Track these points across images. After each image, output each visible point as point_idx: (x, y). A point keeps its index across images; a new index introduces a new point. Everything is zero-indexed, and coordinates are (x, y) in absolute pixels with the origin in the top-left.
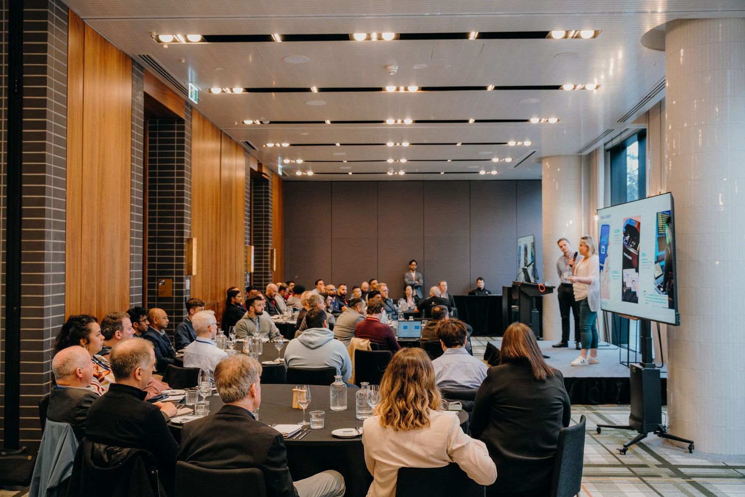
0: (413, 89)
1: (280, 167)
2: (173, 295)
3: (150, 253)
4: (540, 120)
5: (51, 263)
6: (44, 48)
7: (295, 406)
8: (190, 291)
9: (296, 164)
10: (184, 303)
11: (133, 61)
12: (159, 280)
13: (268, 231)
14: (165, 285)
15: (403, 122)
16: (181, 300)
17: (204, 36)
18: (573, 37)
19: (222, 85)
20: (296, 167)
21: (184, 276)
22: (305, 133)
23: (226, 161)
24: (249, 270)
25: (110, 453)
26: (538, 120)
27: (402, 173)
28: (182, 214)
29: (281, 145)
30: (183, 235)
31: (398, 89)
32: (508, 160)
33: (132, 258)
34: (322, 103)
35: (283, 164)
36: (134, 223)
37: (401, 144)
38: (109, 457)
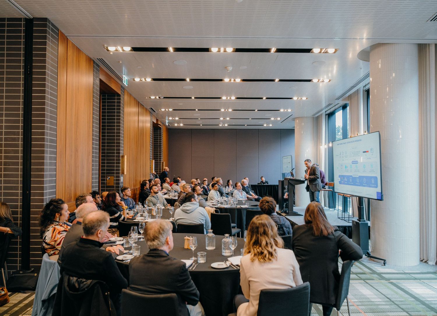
0: (238, 80)
1: (167, 121)
2: (114, 184)
3: (102, 163)
4: (298, 98)
5: (48, 167)
6: (45, 49)
7: (186, 247)
8: (123, 182)
9: (175, 120)
10: (120, 188)
11: (94, 62)
12: (107, 177)
13: (161, 153)
14: (110, 180)
15: (230, 98)
16: (118, 187)
17: (132, 48)
18: (324, 53)
19: (140, 77)
20: (175, 121)
21: (120, 175)
22: (181, 103)
23: (141, 118)
24: (152, 172)
25: (79, 283)
26: (297, 98)
27: (226, 125)
28: (119, 143)
29: (168, 110)
30: (120, 154)
31: (230, 80)
32: (279, 119)
33: (93, 165)
34: (191, 87)
35: (168, 120)
36: (94, 147)
37: (228, 110)
38: (79, 285)
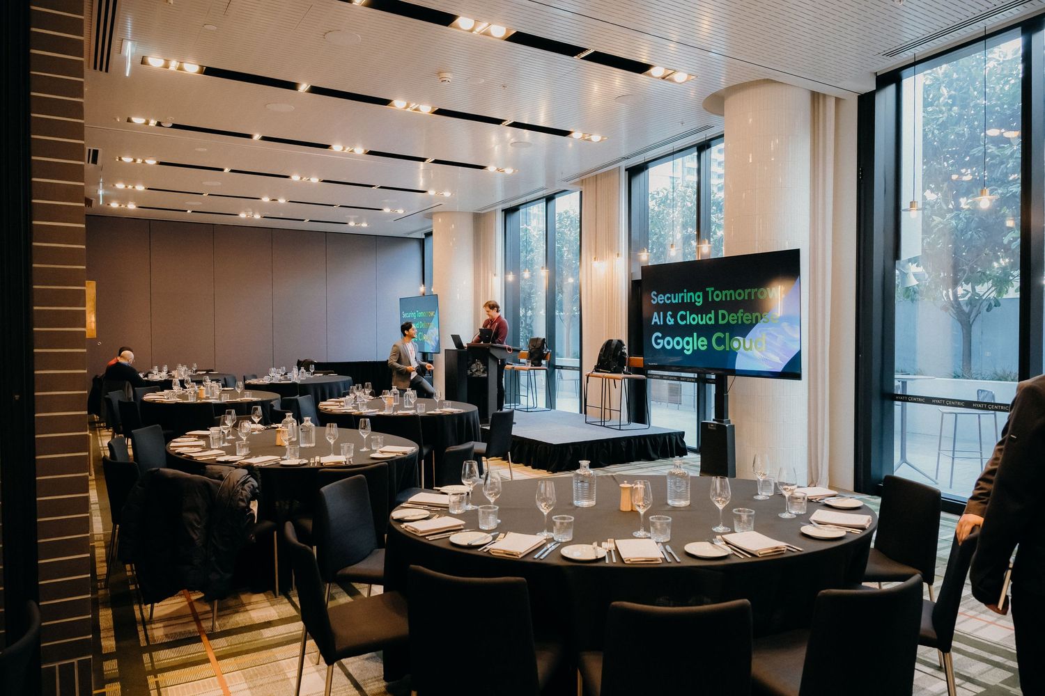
0: (426, 109)
9: (128, 192)
15: (352, 150)
20: (123, 195)
22: (203, 149)
26: (495, 169)
27: (257, 217)
29: (143, 162)
31: (407, 107)
32: (401, 212)
34: (289, 108)
37: (309, 179)
